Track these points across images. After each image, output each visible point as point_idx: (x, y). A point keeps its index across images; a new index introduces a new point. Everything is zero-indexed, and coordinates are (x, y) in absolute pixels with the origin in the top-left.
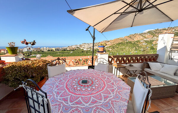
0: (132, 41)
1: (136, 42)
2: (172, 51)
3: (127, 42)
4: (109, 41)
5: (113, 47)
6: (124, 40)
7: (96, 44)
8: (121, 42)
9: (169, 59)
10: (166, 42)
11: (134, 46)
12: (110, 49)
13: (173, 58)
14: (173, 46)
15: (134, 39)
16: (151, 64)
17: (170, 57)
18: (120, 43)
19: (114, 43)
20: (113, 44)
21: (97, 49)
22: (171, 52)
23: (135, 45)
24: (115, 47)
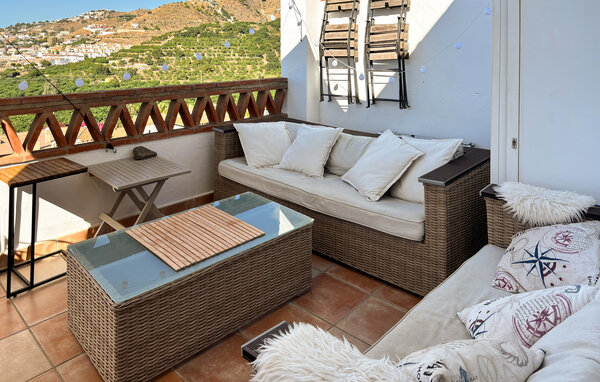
0: (252, 19)
1: (269, 28)
2: (326, 58)
3: (229, 28)
4: (129, 18)
5: (158, 53)
6: (216, 14)
7: (38, 29)
8: (197, 22)
9: (322, 100)
10: (304, 18)
11: (262, 48)
12: (140, 67)
13: (333, 92)
14: (327, 36)
15: (262, 12)
16: (250, 132)
17: (325, 92)
18: (193, 33)
19: (164, 31)
20: (156, 33)
21: (46, 64)
22: (324, 64)
23: (266, 42)
24: (170, 54)
